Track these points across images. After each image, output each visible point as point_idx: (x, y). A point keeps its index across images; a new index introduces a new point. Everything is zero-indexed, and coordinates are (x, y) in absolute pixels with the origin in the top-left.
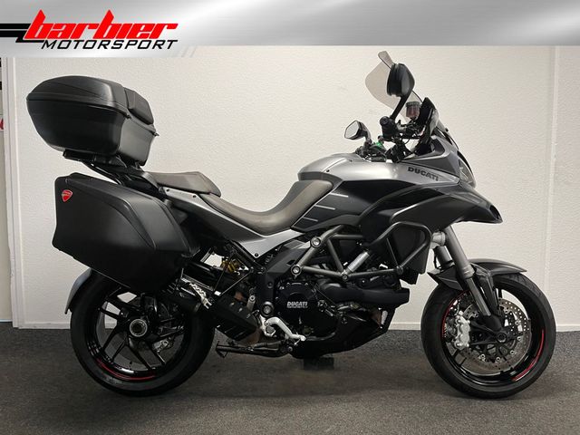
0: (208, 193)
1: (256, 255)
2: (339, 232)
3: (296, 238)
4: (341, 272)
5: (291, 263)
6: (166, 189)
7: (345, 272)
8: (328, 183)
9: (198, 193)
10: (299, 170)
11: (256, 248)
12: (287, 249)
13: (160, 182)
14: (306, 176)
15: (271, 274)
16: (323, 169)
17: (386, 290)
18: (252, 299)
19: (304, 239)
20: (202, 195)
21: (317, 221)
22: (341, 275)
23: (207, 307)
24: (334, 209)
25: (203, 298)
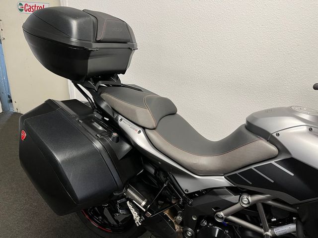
0: (153, 130)
1: (187, 191)
5: (216, 209)
6: (120, 117)
7: (270, 233)
9: (144, 128)
13: (116, 110)
18: (179, 218)
21: (251, 183)
22: (265, 234)
23: (138, 225)
24: (273, 182)
25: (135, 217)
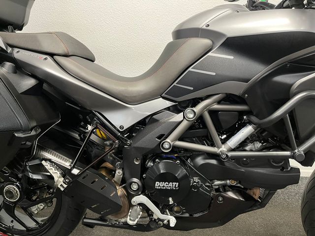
0: (66, 56)
1: (122, 127)
2: (219, 102)
3: (168, 109)
4: (219, 148)
5: (160, 137)
6: (16, 50)
7: (224, 148)
8: (207, 42)
9: (52, 55)
10: (173, 27)
11: (121, 120)
12: (156, 121)
13: (10, 42)
14: (181, 34)
15: (137, 149)
16: (202, 24)
17: (271, 170)
18: (119, 173)
19: (176, 109)
20: (55, 57)
21: (192, 89)
22: (219, 151)
23: (62, 189)
24: (214, 74)
25: (56, 179)
